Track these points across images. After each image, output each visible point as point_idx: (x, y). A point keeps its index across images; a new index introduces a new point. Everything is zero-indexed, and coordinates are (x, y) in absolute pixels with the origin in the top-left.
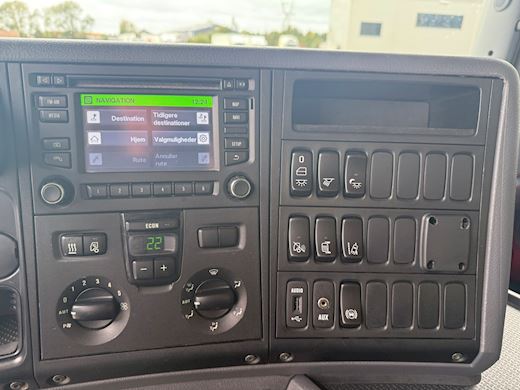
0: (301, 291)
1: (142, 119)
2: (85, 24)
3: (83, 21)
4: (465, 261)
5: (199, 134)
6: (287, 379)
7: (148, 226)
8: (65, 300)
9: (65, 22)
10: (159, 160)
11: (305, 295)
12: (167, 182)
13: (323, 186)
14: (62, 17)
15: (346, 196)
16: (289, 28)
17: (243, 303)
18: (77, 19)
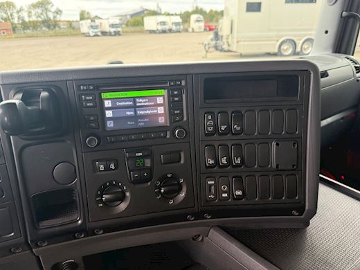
0: (213, 182)
1: (131, 103)
2: (55, 14)
3: (54, 12)
4: (295, 164)
5: (159, 108)
6: (208, 228)
7: (137, 154)
8: (99, 192)
9: (42, 14)
10: (140, 122)
11: (215, 184)
12: (144, 133)
13: (221, 130)
14: (39, 11)
15: (233, 134)
16: (197, 8)
17: (184, 189)
18: (50, 11)
